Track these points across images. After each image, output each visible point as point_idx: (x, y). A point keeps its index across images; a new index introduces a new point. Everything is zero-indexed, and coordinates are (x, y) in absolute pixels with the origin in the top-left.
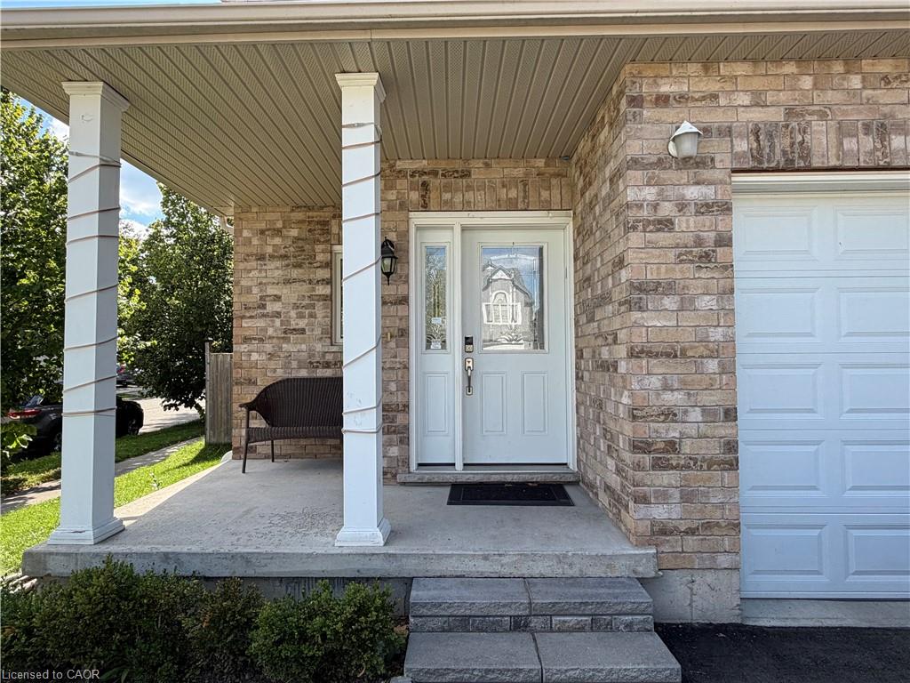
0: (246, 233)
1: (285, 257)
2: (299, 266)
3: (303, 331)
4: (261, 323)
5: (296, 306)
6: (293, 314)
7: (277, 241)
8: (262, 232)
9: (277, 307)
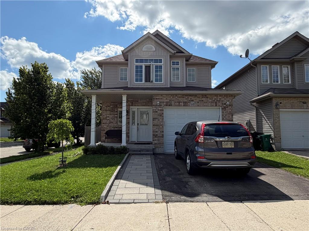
0: (104, 106)
1: (110, 110)
2: (112, 112)
3: (113, 122)
4: (106, 121)
5: (112, 118)
6: (111, 119)
7: (109, 108)
8: (106, 106)
9: (108, 118)
